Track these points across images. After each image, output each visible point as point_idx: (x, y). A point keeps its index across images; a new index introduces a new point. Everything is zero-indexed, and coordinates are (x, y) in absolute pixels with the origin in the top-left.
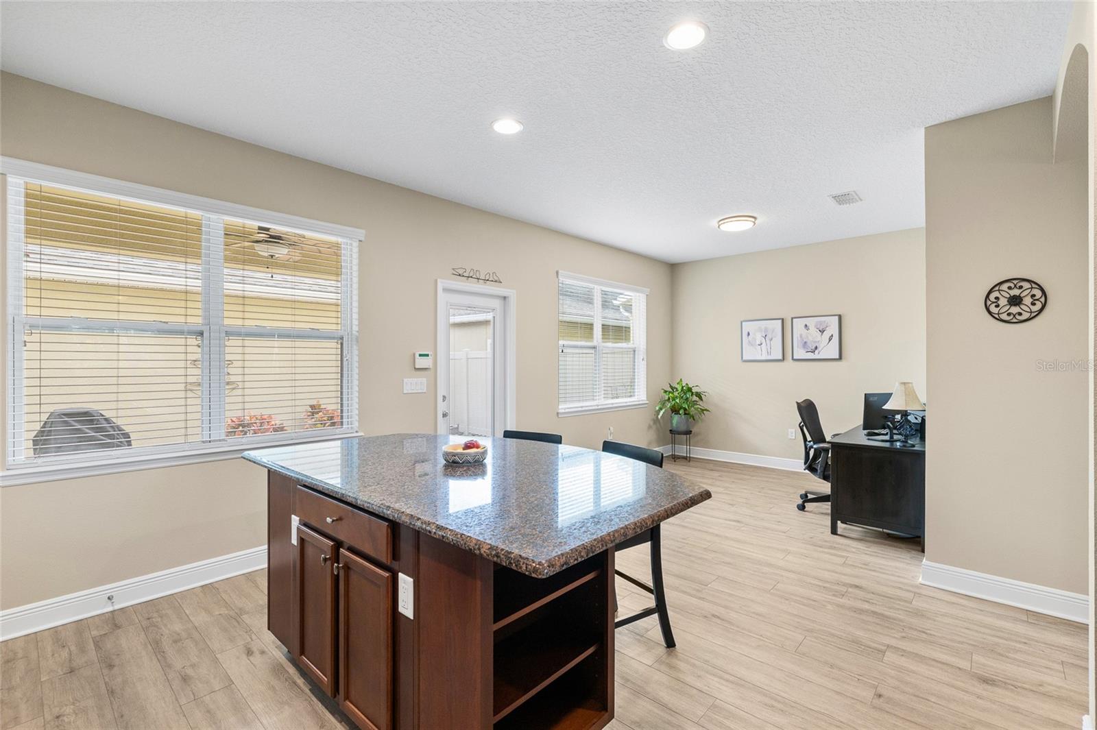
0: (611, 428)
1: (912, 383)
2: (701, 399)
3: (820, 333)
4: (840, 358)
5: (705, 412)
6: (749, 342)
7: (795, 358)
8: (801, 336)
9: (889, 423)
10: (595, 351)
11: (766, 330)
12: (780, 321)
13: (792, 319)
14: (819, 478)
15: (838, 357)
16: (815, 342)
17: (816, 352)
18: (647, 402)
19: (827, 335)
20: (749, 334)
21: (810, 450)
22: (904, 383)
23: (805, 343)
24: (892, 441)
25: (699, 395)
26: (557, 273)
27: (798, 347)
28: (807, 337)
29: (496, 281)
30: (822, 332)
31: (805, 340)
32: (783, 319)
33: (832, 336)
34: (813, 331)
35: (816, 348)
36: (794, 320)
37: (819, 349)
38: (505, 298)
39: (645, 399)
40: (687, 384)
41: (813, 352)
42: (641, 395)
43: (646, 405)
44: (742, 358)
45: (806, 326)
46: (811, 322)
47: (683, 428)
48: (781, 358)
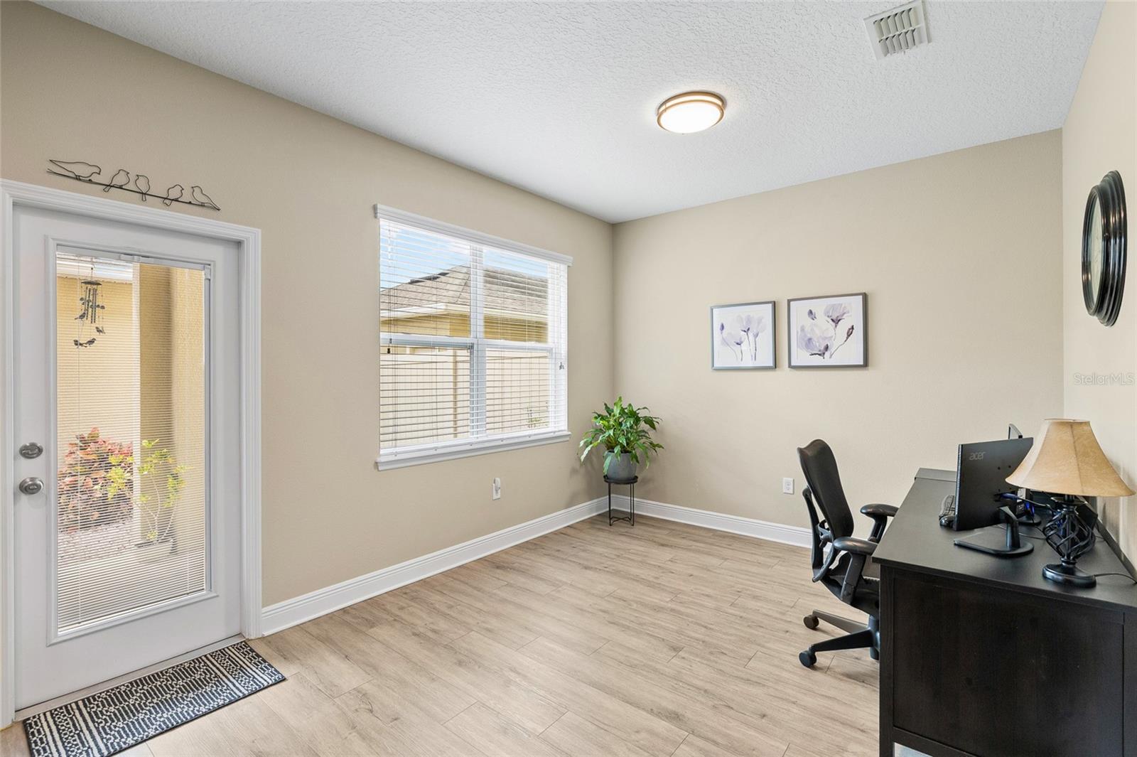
0: (498, 480)
1: (1087, 423)
2: (653, 426)
3: (834, 324)
4: (866, 364)
5: (657, 448)
6: (723, 339)
7: (793, 364)
8: (803, 329)
9: (1006, 509)
10: (472, 353)
11: (749, 320)
12: (770, 306)
13: (789, 301)
14: (844, 600)
15: (862, 363)
16: (825, 338)
17: (827, 354)
18: (570, 433)
19: (844, 326)
20: (722, 327)
21: (825, 544)
22: (1072, 425)
23: (810, 339)
24: (1013, 556)
25: (650, 422)
26: (375, 208)
27: (798, 346)
28: (812, 330)
29: (202, 205)
30: (836, 321)
31: (809, 336)
32: (775, 302)
33: (853, 328)
34: (823, 323)
35: (827, 348)
36: (792, 303)
37: (832, 350)
38: (239, 244)
39: (566, 428)
40: (630, 405)
41: (822, 354)
42: (557, 422)
43: (568, 439)
44: (713, 366)
45: (811, 312)
46: (819, 307)
47: (623, 474)
48: (771, 364)
